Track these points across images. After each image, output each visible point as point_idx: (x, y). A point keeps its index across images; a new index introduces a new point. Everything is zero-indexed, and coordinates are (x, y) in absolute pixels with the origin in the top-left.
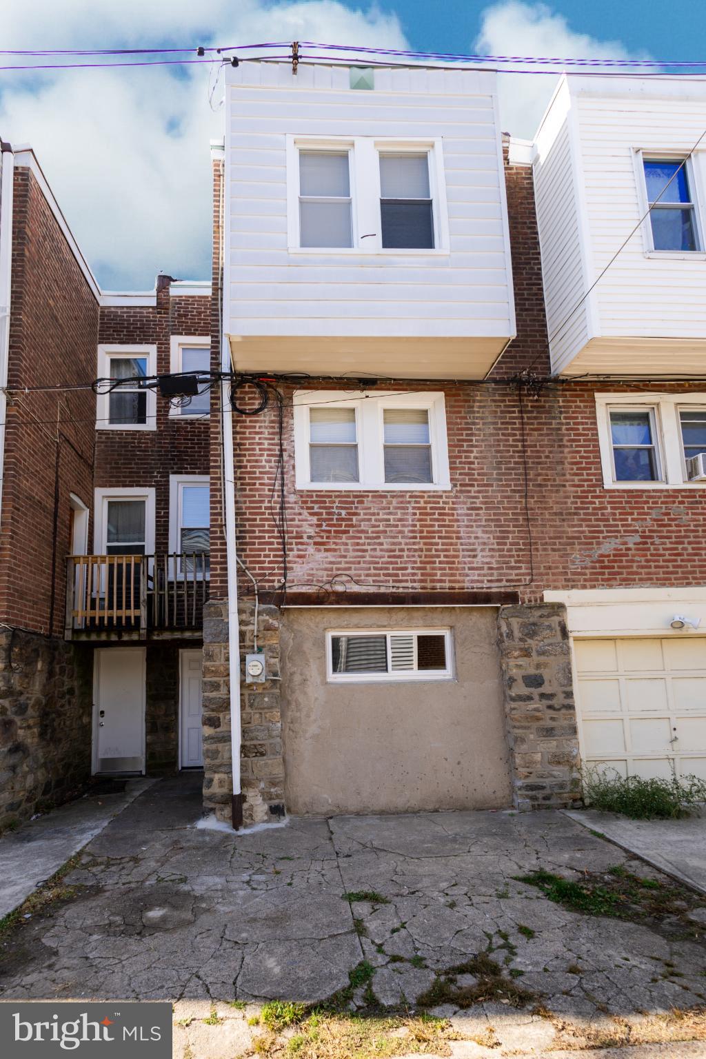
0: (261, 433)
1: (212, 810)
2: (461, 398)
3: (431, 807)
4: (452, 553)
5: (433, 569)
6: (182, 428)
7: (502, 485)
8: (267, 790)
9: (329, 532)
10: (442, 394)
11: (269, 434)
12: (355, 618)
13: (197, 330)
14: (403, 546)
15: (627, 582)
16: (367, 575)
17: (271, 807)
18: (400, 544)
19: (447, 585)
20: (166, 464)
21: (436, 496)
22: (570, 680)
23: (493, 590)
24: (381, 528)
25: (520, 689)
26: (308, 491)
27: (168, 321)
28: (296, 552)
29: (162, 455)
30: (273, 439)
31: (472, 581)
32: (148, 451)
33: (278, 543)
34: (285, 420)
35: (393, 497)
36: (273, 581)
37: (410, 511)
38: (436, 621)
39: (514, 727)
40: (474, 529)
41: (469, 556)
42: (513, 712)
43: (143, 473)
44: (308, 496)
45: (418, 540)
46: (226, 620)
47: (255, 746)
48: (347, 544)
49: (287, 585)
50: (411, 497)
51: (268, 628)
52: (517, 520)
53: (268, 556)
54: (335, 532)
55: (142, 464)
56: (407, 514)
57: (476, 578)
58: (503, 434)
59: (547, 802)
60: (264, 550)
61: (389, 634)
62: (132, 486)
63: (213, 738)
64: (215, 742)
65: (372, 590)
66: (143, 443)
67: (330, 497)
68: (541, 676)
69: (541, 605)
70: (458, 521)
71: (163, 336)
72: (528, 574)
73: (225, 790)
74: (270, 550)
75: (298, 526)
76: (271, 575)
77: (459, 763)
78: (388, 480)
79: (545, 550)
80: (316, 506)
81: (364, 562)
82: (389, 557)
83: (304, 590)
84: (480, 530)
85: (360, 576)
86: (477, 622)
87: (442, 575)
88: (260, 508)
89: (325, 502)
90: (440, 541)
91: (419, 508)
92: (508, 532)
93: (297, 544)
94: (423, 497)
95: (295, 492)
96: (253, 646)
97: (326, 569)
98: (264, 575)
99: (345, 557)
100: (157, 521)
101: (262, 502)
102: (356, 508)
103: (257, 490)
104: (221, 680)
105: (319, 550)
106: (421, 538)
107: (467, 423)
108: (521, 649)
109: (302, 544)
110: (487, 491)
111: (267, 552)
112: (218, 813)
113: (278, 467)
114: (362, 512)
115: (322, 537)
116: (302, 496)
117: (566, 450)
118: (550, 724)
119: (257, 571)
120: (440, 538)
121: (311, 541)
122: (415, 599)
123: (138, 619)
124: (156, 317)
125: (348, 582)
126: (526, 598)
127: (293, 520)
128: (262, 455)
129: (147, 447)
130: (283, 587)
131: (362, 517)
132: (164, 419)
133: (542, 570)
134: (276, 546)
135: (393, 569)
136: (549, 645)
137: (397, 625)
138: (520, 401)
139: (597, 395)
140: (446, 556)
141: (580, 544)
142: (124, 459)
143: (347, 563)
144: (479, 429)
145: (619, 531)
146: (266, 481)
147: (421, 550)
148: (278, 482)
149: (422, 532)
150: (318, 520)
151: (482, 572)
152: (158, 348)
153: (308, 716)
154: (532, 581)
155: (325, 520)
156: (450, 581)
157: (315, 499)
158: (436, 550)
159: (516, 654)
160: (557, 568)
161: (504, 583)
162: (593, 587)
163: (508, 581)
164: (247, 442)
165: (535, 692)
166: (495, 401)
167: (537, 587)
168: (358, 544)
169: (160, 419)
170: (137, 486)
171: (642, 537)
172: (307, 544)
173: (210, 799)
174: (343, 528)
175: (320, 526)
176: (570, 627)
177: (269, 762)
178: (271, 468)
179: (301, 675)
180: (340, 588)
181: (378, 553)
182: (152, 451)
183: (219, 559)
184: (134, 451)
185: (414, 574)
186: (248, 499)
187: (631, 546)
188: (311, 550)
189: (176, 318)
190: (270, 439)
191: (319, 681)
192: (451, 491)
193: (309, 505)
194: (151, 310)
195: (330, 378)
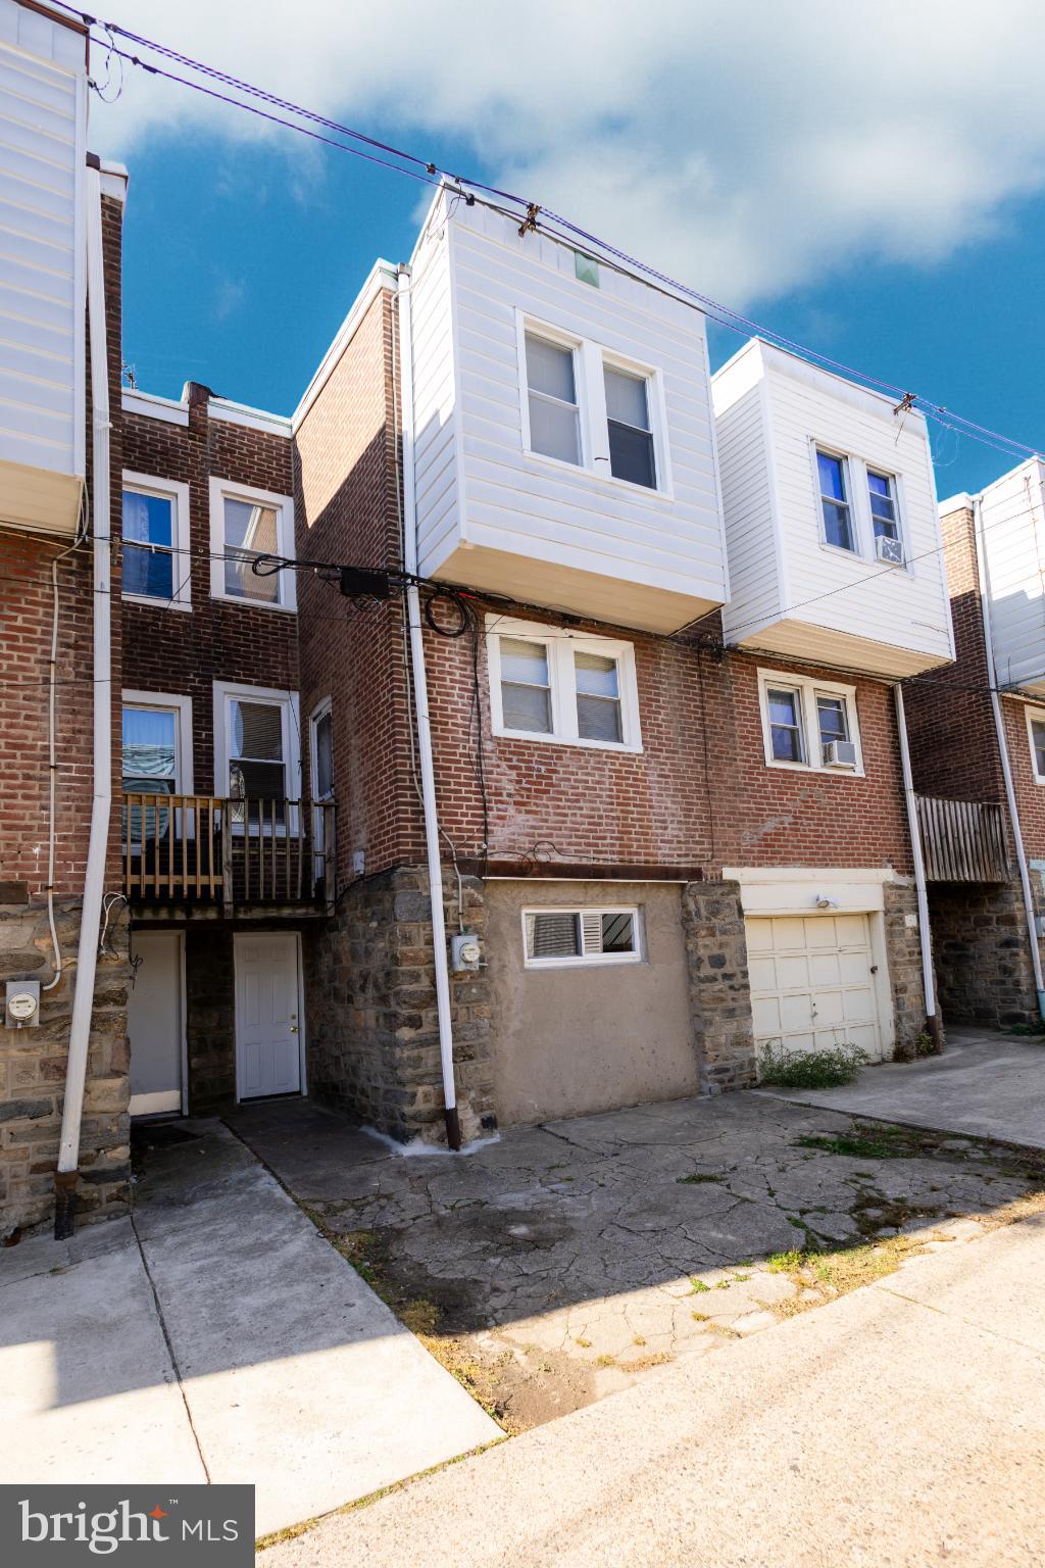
0: (451, 660)
1: (418, 1131)
2: (649, 652)
3: (630, 1102)
4: (645, 823)
5: (630, 839)
6: (231, 615)
7: (686, 753)
8: (478, 1100)
9: (529, 790)
10: (631, 644)
11: (461, 662)
12: (553, 893)
13: (249, 477)
14: (601, 813)
15: (785, 862)
16: (569, 844)
17: (483, 1120)
18: (599, 810)
19: (642, 858)
20: (208, 664)
21: (629, 758)
22: (745, 959)
23: (682, 866)
24: (580, 791)
25: (707, 970)
26: (506, 739)
27: (206, 454)
28: (495, 813)
29: (201, 650)
30: (465, 670)
31: (664, 855)
32: (179, 641)
33: (477, 800)
34: (479, 648)
35: (591, 755)
36: (472, 846)
37: (607, 773)
38: (628, 898)
39: (704, 1010)
40: (664, 798)
41: (661, 828)
42: (703, 994)
43: (173, 672)
44: (505, 745)
45: (615, 807)
46: (425, 894)
47: (462, 1048)
48: (547, 807)
49: (489, 851)
50: (607, 757)
51: (473, 904)
52: (699, 791)
53: (466, 815)
54: (536, 790)
55: (169, 658)
56: (604, 776)
57: (667, 852)
58: (686, 699)
59: (732, 1084)
60: (461, 807)
61: (583, 912)
62: (156, 690)
63: (413, 1042)
64: (417, 1048)
65: (574, 861)
66: (171, 628)
67: (529, 748)
68: (723, 956)
69: (722, 883)
70: (649, 788)
71: (199, 474)
72: (709, 850)
73: (431, 1106)
74: (468, 807)
75: (497, 781)
76: (470, 838)
77: (653, 1052)
78: (582, 735)
79: (723, 825)
80: (515, 758)
81: (566, 828)
82: (590, 824)
83: (505, 858)
84: (669, 799)
85: (562, 844)
86: (664, 900)
87: (639, 847)
88: (454, 754)
89: (523, 754)
90: (635, 809)
91: (615, 771)
92: (692, 804)
93: (497, 802)
94: (618, 758)
95: (492, 738)
96: (459, 926)
97: (528, 835)
98: (462, 838)
99: (546, 821)
100: (195, 747)
101: (456, 747)
102: (555, 764)
103: (450, 731)
104: (421, 969)
105: (520, 812)
106: (618, 804)
107: (654, 681)
108: (708, 928)
109: (502, 802)
110: (674, 758)
111: (464, 810)
112: (425, 1134)
113: (472, 705)
114: (561, 769)
115: (522, 796)
116: (499, 744)
117: (737, 722)
118: (731, 1004)
119: (455, 833)
120: (635, 806)
121: (511, 800)
122: (615, 872)
123: (220, 889)
124: (186, 443)
125: (551, 850)
126: (709, 874)
127: (491, 773)
128: (453, 688)
129: (178, 635)
130: (484, 854)
131: (561, 775)
132: (204, 598)
133: (721, 846)
134: (473, 803)
135: (594, 838)
136: (730, 923)
137: (593, 902)
138: (699, 664)
139: (759, 670)
140: (641, 827)
141: (749, 821)
142: (142, 648)
143: (548, 828)
144: (665, 690)
145: (777, 810)
146: (460, 721)
147: (618, 818)
148: (474, 724)
149: (618, 797)
150: (518, 775)
151: (672, 846)
152: (191, 489)
153: (509, 1009)
154: (713, 857)
155: (525, 776)
156: (646, 854)
157: (512, 749)
158: (632, 819)
159: (703, 933)
160: (732, 844)
161: (691, 859)
162: (760, 865)
163: (694, 856)
164: (437, 669)
165: (719, 972)
166: (678, 661)
167: (717, 863)
168: (558, 807)
169: (197, 597)
170: (163, 691)
171: (795, 817)
172: (508, 803)
173: (415, 1118)
174: (543, 787)
175: (519, 782)
176: (744, 906)
177: (479, 1066)
178: (464, 705)
179: (499, 960)
180: (543, 858)
181: (579, 819)
182: (186, 642)
183: (409, 816)
184: (158, 638)
185: (613, 845)
186: (440, 742)
187: (787, 826)
188: (511, 810)
189: (217, 452)
190: (462, 669)
191: (518, 967)
192: (643, 755)
193: (508, 756)
194: (178, 430)
195: (534, 607)
